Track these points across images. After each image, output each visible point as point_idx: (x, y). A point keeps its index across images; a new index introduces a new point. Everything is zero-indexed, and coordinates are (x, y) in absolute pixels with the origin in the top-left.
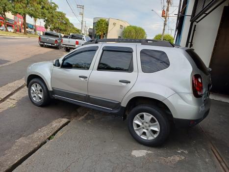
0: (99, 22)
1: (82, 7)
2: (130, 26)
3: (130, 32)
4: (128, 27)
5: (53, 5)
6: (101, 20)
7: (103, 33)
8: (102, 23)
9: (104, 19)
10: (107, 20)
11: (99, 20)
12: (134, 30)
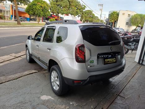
0: (112, 13)
1: (102, 5)
2: (137, 14)
3: (136, 18)
4: (135, 15)
5: (83, 6)
6: (113, 12)
7: (114, 21)
8: (114, 14)
9: (116, 11)
10: (118, 12)
11: (112, 12)
12: (139, 17)
